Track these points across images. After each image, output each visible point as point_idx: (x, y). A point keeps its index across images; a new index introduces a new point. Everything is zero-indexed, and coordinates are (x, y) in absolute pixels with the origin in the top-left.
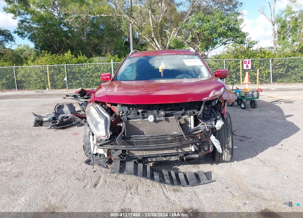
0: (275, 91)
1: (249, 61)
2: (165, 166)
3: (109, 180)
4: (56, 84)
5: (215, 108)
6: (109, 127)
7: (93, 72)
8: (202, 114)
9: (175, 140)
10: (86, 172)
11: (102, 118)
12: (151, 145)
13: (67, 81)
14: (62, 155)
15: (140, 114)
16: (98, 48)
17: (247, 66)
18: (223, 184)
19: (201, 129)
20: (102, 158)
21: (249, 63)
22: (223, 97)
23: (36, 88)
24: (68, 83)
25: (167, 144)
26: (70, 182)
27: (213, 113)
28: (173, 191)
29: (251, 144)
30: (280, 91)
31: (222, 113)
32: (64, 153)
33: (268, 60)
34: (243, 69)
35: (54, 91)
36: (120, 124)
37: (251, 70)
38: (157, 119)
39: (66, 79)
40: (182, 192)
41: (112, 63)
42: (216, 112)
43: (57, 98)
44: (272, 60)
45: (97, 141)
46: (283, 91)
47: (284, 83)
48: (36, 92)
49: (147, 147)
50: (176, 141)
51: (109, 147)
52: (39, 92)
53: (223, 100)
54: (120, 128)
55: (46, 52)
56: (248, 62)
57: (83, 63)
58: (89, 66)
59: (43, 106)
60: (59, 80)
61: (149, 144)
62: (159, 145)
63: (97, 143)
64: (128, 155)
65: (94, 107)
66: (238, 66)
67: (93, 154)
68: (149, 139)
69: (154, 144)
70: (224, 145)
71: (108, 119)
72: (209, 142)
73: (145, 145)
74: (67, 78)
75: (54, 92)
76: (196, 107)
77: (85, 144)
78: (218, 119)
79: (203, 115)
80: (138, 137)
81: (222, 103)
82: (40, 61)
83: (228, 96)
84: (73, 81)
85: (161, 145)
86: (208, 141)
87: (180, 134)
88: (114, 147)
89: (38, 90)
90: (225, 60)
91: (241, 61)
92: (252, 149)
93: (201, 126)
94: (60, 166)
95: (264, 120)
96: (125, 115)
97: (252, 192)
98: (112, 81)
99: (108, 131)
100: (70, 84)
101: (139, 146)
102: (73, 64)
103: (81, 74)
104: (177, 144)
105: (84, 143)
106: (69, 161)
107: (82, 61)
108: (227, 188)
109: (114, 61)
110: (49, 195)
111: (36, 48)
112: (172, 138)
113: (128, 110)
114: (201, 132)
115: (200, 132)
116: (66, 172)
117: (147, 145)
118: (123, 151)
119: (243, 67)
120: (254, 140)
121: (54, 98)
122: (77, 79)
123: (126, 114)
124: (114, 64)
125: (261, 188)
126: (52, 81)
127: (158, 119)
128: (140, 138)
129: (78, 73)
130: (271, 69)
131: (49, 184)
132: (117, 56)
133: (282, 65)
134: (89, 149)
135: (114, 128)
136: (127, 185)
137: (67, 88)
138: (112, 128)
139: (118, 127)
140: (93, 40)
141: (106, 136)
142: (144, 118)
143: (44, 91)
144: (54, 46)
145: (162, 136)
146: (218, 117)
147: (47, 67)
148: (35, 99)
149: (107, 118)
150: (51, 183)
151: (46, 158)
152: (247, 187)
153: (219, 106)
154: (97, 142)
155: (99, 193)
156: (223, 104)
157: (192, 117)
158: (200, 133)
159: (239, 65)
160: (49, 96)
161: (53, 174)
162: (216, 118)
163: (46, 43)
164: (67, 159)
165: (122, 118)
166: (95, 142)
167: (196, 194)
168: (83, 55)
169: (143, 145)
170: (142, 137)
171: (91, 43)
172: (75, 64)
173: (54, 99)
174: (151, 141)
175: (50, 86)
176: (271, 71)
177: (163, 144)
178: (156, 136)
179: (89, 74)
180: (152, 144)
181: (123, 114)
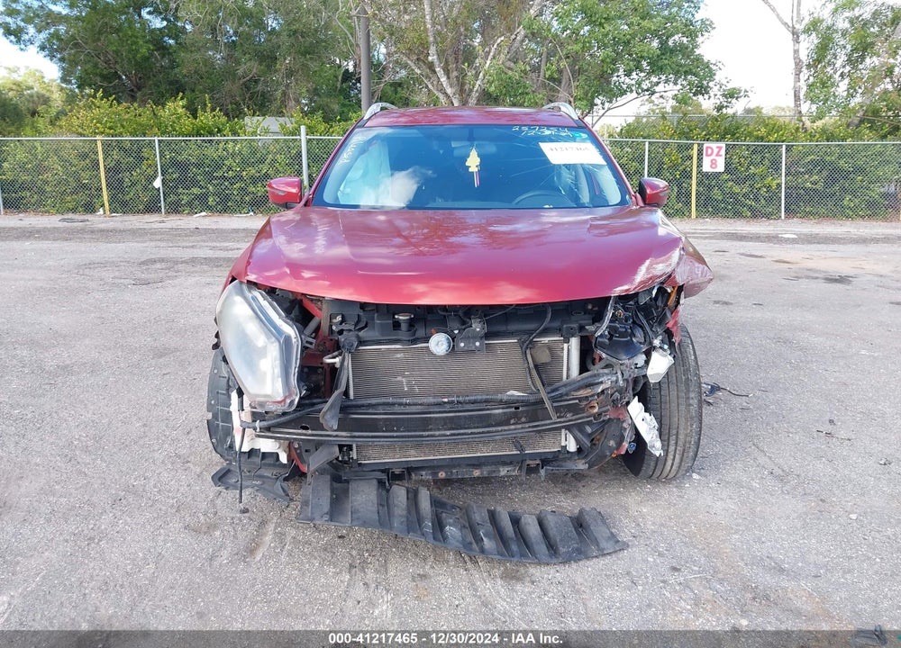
0: (793, 241)
1: (720, 148)
2: (472, 485)
3: (293, 532)
4: (127, 198)
5: (646, 310)
6: (294, 370)
7: (245, 163)
8: (606, 333)
9: (515, 416)
10: (219, 502)
11: (274, 339)
12: (437, 433)
13: (161, 191)
14: (141, 442)
15: (404, 327)
16: (260, 87)
17: (714, 163)
18: (660, 555)
19: (602, 383)
20: (270, 465)
21: (718, 155)
22: (677, 277)
23: (61, 206)
24: (165, 195)
25: (491, 429)
26: (165, 542)
27: (641, 327)
28: (502, 578)
29: (739, 417)
30: (810, 242)
31: (668, 328)
32: (148, 434)
33: (775, 146)
34: (699, 172)
35: (121, 219)
36: (334, 358)
37: (725, 177)
38: (458, 345)
39: (158, 183)
40: (533, 582)
41: (303, 137)
42: (649, 324)
43: (127, 244)
44: (789, 149)
45: (254, 414)
46: (819, 243)
47: (817, 216)
48: (64, 220)
49: (422, 436)
50: (519, 419)
51: (296, 434)
52: (72, 221)
53: (674, 288)
54: (334, 371)
55: (100, 94)
56: (716, 151)
57: (211, 133)
58: (230, 145)
59: (84, 267)
60: (139, 187)
61: (430, 427)
62: (462, 431)
63: (254, 421)
64: (357, 460)
65: (245, 298)
66: (688, 163)
67: (241, 453)
68: (430, 413)
69: (446, 430)
70: (674, 432)
71: (294, 340)
72: (624, 421)
73: (415, 431)
74: (163, 182)
75: (121, 222)
76: (590, 307)
77: (215, 416)
78: (654, 348)
79: (611, 336)
80: (393, 404)
81: (669, 295)
82: (76, 122)
83: (691, 272)
84: (180, 190)
85: (469, 431)
86: (621, 417)
87: (532, 398)
88: (313, 435)
89: (70, 216)
90: (649, 143)
91: (696, 147)
92: (742, 432)
93: (601, 371)
94: (132, 481)
95: (772, 335)
96: (350, 330)
97: (756, 587)
98: (305, 205)
99: (294, 380)
100: (173, 198)
101: (395, 434)
102: (180, 138)
103: (207, 169)
104: (522, 428)
105: (211, 414)
106: (163, 462)
107: (210, 127)
108: (675, 569)
109: (310, 130)
110: (91, 585)
111: (64, 80)
112: (505, 410)
113: (361, 313)
114: (603, 392)
115: (600, 391)
116: (150, 503)
117: (424, 431)
118: (341, 447)
119: (700, 165)
120: (745, 404)
121: (119, 242)
122: (195, 183)
123: (356, 325)
124: (309, 141)
125: (782, 570)
126: (116, 186)
127: (462, 345)
128: (402, 409)
129: (198, 166)
130: (783, 174)
131: (93, 545)
132: (319, 115)
133: (815, 163)
134: (229, 432)
135: (313, 370)
136: (354, 553)
137: (163, 210)
138: (306, 370)
139: (326, 367)
140: (245, 64)
141: (284, 401)
142: (414, 341)
143: (88, 217)
144: (120, 78)
145: (474, 402)
146: (657, 342)
147: (99, 144)
148: (57, 244)
149: (288, 339)
150: (100, 541)
151: (86, 450)
152: (738, 566)
153: (659, 303)
154: (255, 416)
155: (262, 583)
156: (673, 297)
157: (575, 343)
158: (598, 395)
159: (690, 158)
160: (105, 234)
161: (108, 507)
162: (651, 343)
163: (96, 66)
164: (156, 455)
165: (342, 338)
166: (246, 417)
167: (578, 591)
168: (213, 110)
169: (409, 431)
170: (406, 404)
171: (240, 72)
172: (188, 138)
173: (121, 246)
174: (436, 418)
175: (107, 204)
176: (783, 181)
177: (475, 428)
178: (452, 402)
179: (230, 169)
180: (439, 430)
181: (344, 326)
